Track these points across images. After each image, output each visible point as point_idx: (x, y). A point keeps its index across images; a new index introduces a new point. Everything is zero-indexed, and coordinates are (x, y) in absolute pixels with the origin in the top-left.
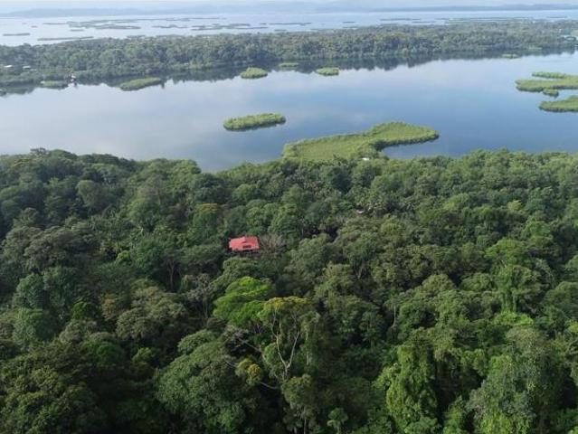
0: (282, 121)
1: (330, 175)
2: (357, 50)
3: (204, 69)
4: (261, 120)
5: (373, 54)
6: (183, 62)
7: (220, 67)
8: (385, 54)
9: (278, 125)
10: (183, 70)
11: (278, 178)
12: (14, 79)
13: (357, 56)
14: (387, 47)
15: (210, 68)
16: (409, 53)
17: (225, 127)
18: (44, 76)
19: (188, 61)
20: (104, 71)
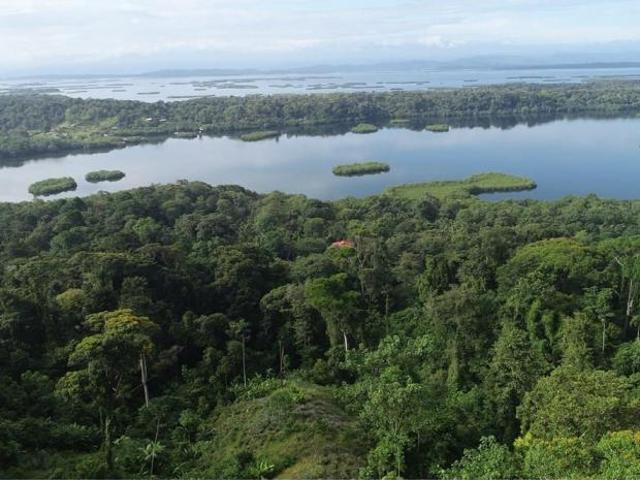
0: (386, 169)
1: (420, 206)
2: (472, 108)
3: (317, 124)
4: (367, 167)
5: (489, 112)
6: (298, 117)
7: (332, 123)
8: (502, 113)
9: (382, 173)
10: (297, 125)
11: (376, 208)
12: (154, 130)
13: (471, 115)
14: (504, 105)
15: (323, 124)
16: (530, 112)
17: (334, 172)
18: (178, 128)
19: (302, 116)
20: (227, 125)
